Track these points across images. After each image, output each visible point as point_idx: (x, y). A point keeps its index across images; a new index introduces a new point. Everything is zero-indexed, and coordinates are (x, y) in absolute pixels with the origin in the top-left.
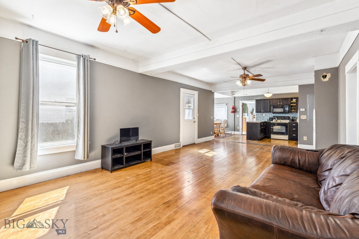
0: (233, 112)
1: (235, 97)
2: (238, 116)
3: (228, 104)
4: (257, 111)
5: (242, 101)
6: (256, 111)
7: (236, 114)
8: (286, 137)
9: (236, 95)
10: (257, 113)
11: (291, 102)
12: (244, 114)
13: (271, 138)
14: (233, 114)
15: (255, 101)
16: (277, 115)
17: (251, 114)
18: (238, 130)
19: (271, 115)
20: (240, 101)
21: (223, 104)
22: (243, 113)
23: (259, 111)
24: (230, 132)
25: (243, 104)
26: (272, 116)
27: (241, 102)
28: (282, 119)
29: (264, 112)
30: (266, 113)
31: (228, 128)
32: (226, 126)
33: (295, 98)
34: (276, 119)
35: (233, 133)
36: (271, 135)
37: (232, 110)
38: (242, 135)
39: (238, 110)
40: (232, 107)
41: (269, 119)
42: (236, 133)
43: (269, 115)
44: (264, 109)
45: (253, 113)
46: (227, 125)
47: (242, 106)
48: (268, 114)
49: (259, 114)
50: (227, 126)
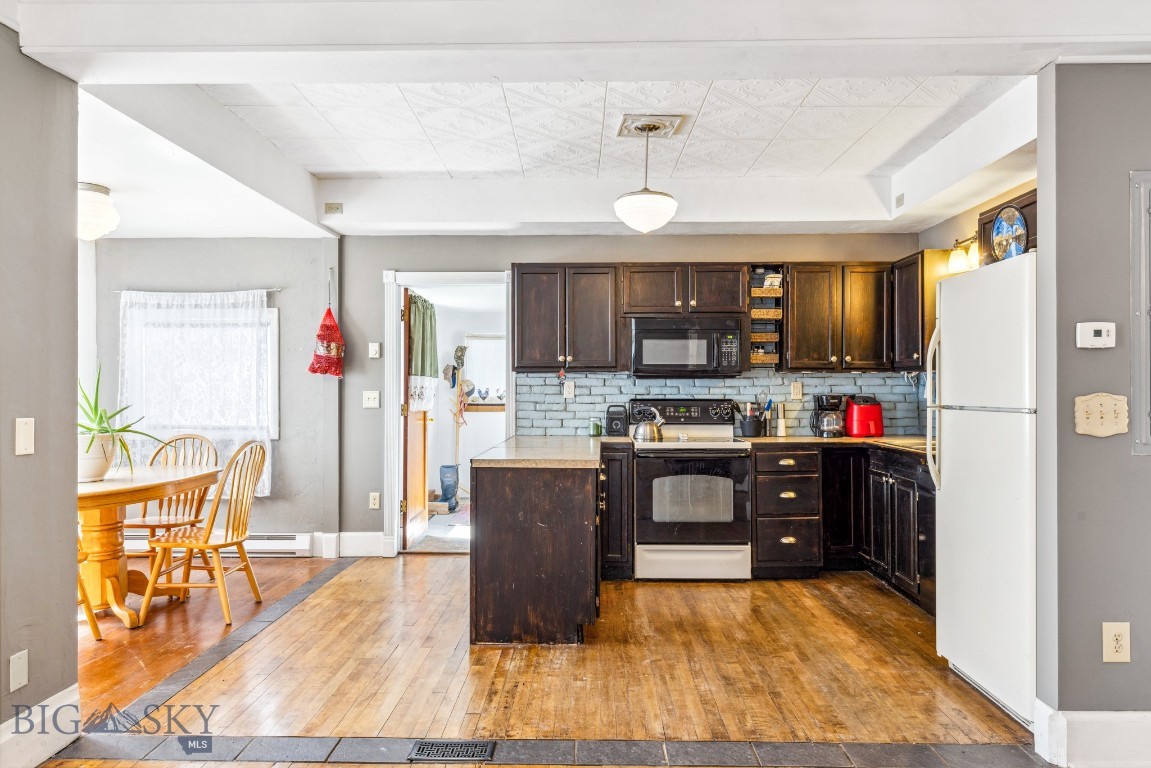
0: (323, 366)
1: (342, 240)
2: (370, 399)
3: (279, 299)
4: (526, 363)
5: (407, 279)
6: (521, 358)
7: (353, 379)
8: (738, 556)
9: (354, 220)
10: (524, 378)
11: (756, 292)
12: (415, 380)
13: (640, 573)
14: (332, 380)
15: (507, 275)
16: (658, 389)
17: (448, 384)
18: (375, 523)
19: (621, 390)
20: (388, 276)
21: (241, 295)
22: (408, 373)
23: (536, 355)
24: (301, 544)
25: (410, 301)
26: (624, 400)
27: (394, 283)
28: (690, 421)
29: (572, 369)
30: (581, 379)
31: (282, 507)
32: (264, 488)
33: (775, 268)
34: (659, 420)
35: (328, 545)
36: (639, 548)
37: (322, 351)
38: (404, 551)
39: (373, 350)
40: (319, 320)
41: (604, 423)
42: (356, 542)
43: (606, 390)
44: (573, 343)
45: (460, 375)
46: (277, 477)
47: (406, 315)
48: (594, 380)
49: (535, 379)
50: (278, 494)
